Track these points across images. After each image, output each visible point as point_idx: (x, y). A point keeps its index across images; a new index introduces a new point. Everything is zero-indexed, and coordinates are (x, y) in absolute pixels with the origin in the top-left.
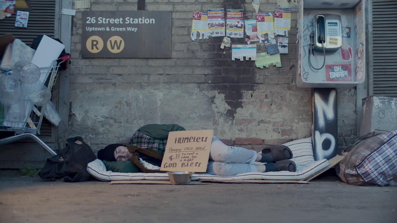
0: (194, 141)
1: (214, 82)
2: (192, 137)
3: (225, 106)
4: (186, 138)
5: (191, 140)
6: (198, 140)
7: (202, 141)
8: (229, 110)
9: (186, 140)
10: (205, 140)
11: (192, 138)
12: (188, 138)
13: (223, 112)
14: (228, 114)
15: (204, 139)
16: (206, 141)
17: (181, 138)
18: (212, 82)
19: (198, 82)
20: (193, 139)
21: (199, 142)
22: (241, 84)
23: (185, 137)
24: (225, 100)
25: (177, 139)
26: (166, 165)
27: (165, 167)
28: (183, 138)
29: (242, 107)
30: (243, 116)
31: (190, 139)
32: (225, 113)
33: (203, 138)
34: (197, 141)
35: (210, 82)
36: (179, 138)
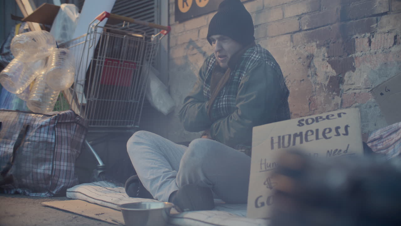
0: (317, 138)
1: (310, 28)
2: (312, 131)
3: (328, 70)
4: (296, 135)
5: (309, 137)
6: (328, 135)
7: (338, 134)
8: (332, 78)
9: (298, 139)
10: (344, 133)
11: (310, 133)
12: (301, 134)
13: (323, 83)
14: (331, 87)
15: (342, 131)
16: (347, 134)
17: (283, 137)
18: (308, 28)
19: (290, 32)
20: (313, 134)
21: (330, 138)
22: (352, 21)
23: (292, 134)
24: (328, 59)
25: (276, 140)
26: (260, 201)
27: (259, 205)
28: (290, 136)
29: (354, 69)
30: (353, 87)
31: (306, 135)
32: (327, 83)
33: (337, 128)
34: (326, 138)
35: (306, 28)
36: (279, 137)
